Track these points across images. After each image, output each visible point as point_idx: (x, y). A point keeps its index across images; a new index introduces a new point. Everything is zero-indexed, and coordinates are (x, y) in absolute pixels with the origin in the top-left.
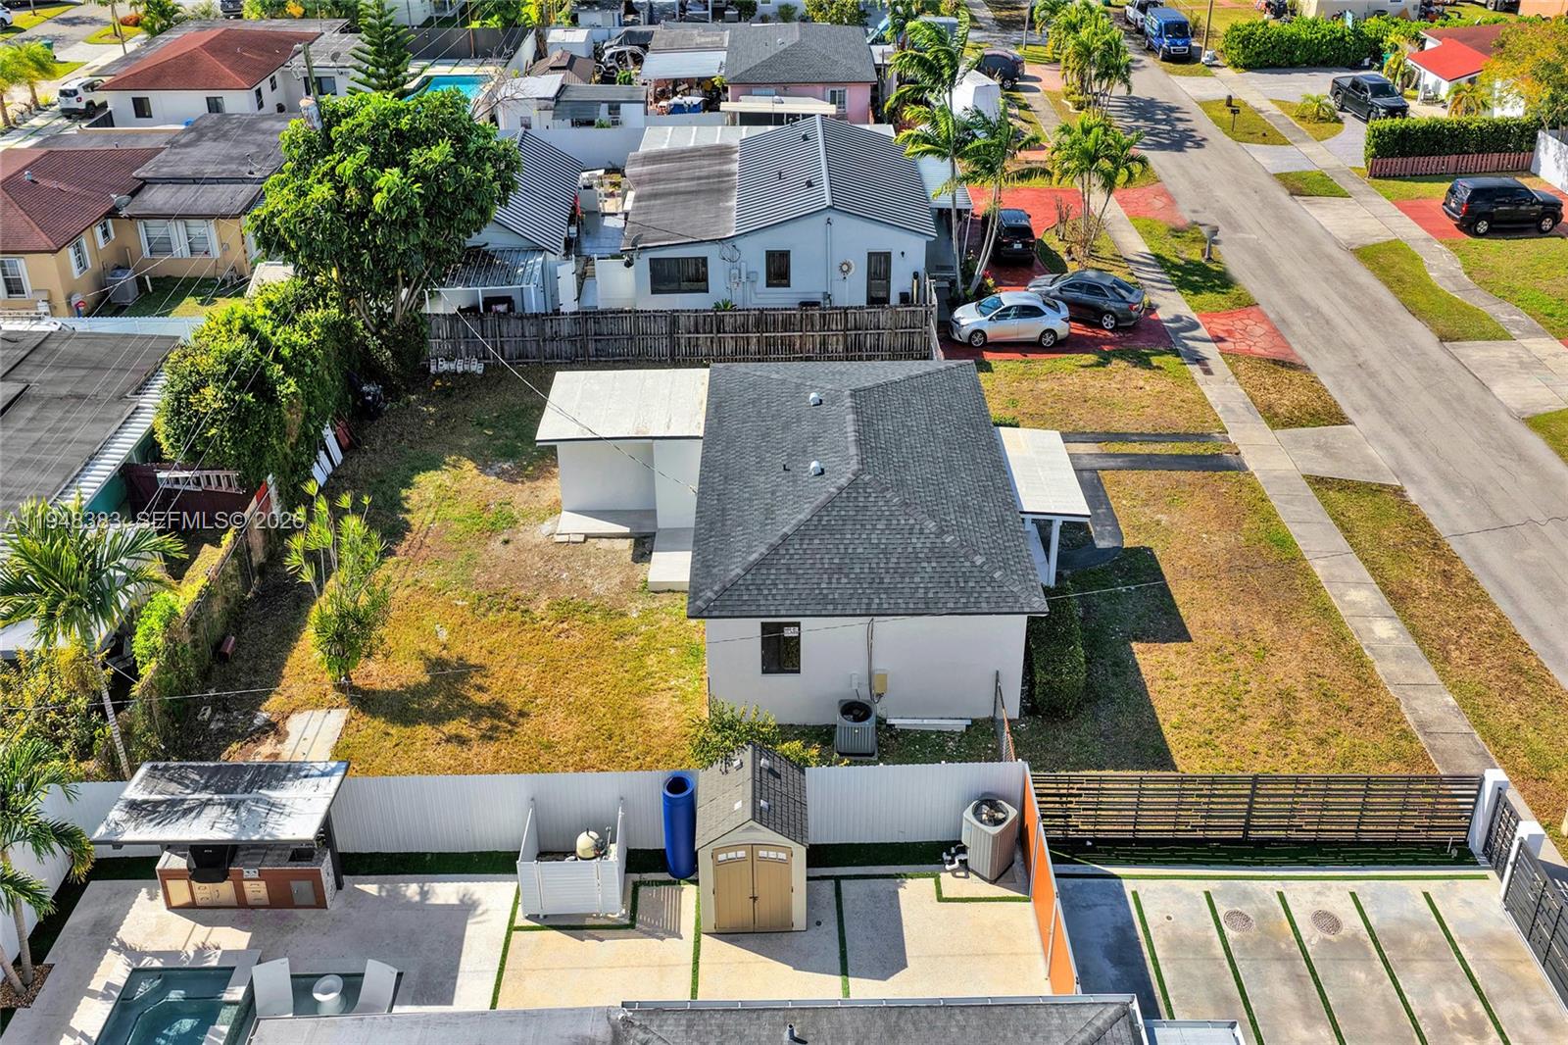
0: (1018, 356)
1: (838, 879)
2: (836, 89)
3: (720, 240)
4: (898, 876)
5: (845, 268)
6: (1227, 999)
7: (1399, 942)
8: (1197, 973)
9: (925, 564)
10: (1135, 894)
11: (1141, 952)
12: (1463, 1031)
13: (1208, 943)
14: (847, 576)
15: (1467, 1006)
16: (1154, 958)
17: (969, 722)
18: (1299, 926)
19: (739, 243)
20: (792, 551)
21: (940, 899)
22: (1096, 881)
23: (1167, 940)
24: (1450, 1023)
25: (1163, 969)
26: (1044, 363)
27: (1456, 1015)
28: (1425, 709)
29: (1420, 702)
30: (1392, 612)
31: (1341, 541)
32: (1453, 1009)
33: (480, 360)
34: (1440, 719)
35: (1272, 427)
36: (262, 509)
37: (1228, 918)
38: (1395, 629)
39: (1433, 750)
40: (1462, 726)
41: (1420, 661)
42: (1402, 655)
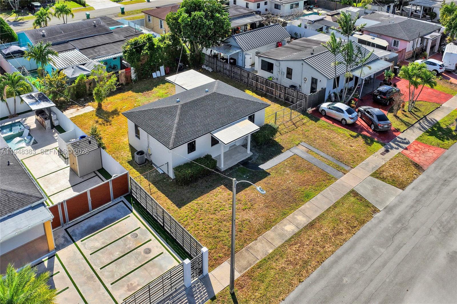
0: (331, 122)
1: (97, 175)
2: (397, 40)
3: (277, 60)
5: (305, 79)
7: (151, 266)
10: (129, 216)
11: (111, 224)
12: (128, 286)
13: (123, 233)
16: (110, 226)
17: (163, 173)
18: (142, 246)
19: (281, 62)
22: (128, 209)
24: (129, 283)
26: (336, 127)
27: (133, 284)
28: (259, 247)
29: (261, 245)
30: (301, 227)
31: (327, 207)
32: (135, 283)
33: (212, 69)
34: (258, 251)
35: (371, 175)
36: (126, 73)
37: (134, 234)
38: (293, 230)
39: (241, 253)
40: (260, 257)
41: (283, 240)
42: (281, 235)
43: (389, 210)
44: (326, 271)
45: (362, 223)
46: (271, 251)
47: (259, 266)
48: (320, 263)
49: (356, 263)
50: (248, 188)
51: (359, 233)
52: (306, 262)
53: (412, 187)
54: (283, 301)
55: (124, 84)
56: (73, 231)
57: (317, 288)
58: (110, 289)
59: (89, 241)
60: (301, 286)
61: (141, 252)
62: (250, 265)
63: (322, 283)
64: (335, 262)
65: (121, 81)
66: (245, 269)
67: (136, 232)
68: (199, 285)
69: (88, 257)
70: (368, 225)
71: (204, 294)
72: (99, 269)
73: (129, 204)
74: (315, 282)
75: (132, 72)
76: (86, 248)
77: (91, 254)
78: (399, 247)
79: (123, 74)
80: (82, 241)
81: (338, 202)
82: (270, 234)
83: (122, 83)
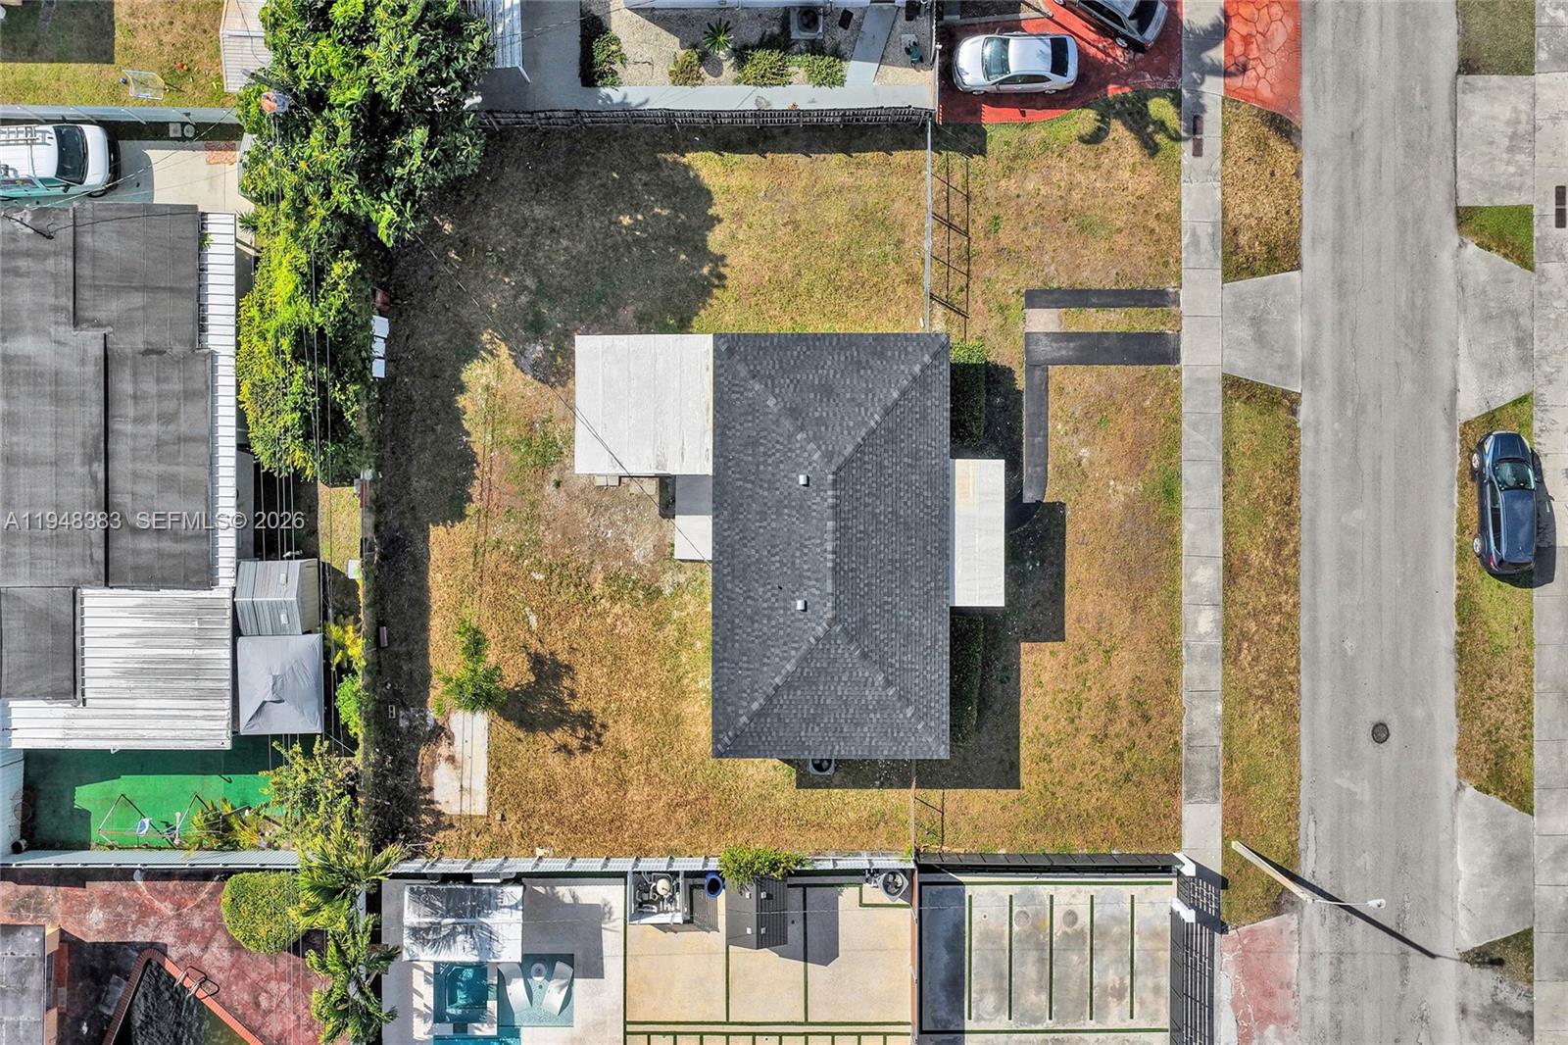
1: (805, 886)
4: (840, 885)
6: (1002, 977)
7: (1104, 934)
8: (991, 957)
9: (872, 715)
10: (970, 897)
12: (1113, 996)
13: (1001, 937)
14: (818, 725)
15: (1122, 979)
18: (1054, 922)
20: (782, 702)
21: (862, 905)
22: (950, 887)
23: (981, 933)
24: (1109, 990)
25: (973, 954)
26: (1040, 128)
27: (1115, 985)
28: (1199, 720)
29: (1198, 712)
31: (1219, 491)
32: (1114, 981)
34: (1204, 730)
37: (1017, 915)
38: (1214, 621)
39: (1187, 765)
40: (1215, 738)
41: (1217, 662)
42: (1207, 656)
43: (1311, 372)
44: (1314, 657)
45: (1294, 471)
46: (1220, 708)
47: (1230, 758)
48: (1296, 650)
49: (1341, 591)
51: (1305, 506)
54: (1303, 781)
56: (935, 1021)
57: (1324, 706)
58: (1097, 1027)
59: (978, 1005)
60: (1304, 726)
61: (1065, 933)
62: (1217, 768)
63: (1325, 688)
64: (1315, 622)
66: (1218, 786)
67: (1016, 910)
69: (1012, 1025)
70: (1305, 464)
72: (1048, 1021)
73: (938, 875)
74: (1315, 698)
76: (991, 1020)
77: (1010, 1019)
78: (1377, 475)
80: (970, 1018)
81: (1227, 451)
82: (1190, 671)
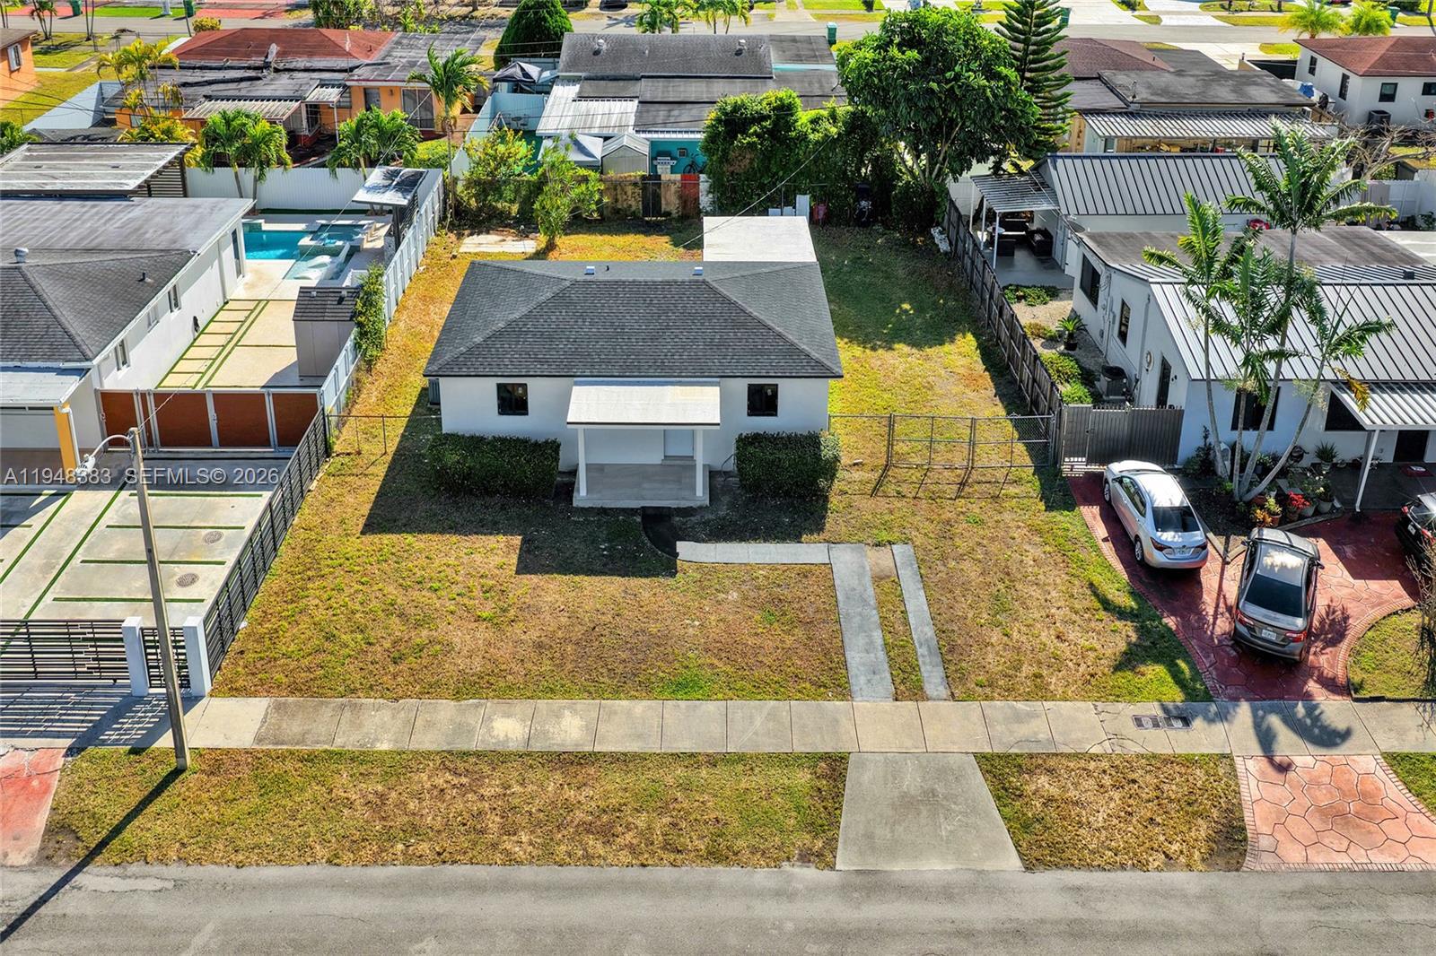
0: (1102, 534)
3: (1106, 264)
10: (261, 496)
13: (203, 520)
16: (207, 495)
18: (191, 565)
23: (218, 503)
28: (376, 720)
29: (387, 719)
30: (537, 746)
31: (685, 746)
33: (951, 244)
34: (360, 726)
35: (981, 758)
36: (684, 186)
38: (507, 740)
39: (320, 704)
40: (344, 741)
41: (449, 744)
42: (460, 730)
43: (870, 884)
44: (423, 888)
45: (715, 856)
46: (384, 746)
47: (309, 759)
48: (441, 857)
49: (518, 933)
50: (567, 577)
51: (665, 874)
52: (414, 830)
53: (1078, 883)
54: (233, 868)
55: (675, 215)
57: (338, 904)
60: (319, 871)
61: (173, 575)
62: (302, 742)
64: (477, 888)
65: (666, 204)
66: (276, 743)
67: (225, 532)
68: (158, 705)
70: (725, 874)
71: (140, 729)
72: (81, 559)
74: (358, 888)
75: (701, 187)
77: (107, 526)
79: (673, 188)
81: (741, 758)
82: (444, 709)
83: (668, 210)
